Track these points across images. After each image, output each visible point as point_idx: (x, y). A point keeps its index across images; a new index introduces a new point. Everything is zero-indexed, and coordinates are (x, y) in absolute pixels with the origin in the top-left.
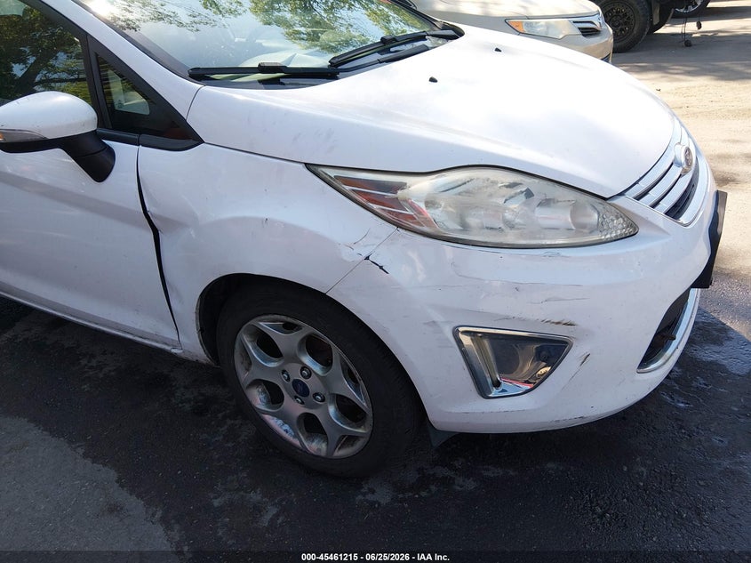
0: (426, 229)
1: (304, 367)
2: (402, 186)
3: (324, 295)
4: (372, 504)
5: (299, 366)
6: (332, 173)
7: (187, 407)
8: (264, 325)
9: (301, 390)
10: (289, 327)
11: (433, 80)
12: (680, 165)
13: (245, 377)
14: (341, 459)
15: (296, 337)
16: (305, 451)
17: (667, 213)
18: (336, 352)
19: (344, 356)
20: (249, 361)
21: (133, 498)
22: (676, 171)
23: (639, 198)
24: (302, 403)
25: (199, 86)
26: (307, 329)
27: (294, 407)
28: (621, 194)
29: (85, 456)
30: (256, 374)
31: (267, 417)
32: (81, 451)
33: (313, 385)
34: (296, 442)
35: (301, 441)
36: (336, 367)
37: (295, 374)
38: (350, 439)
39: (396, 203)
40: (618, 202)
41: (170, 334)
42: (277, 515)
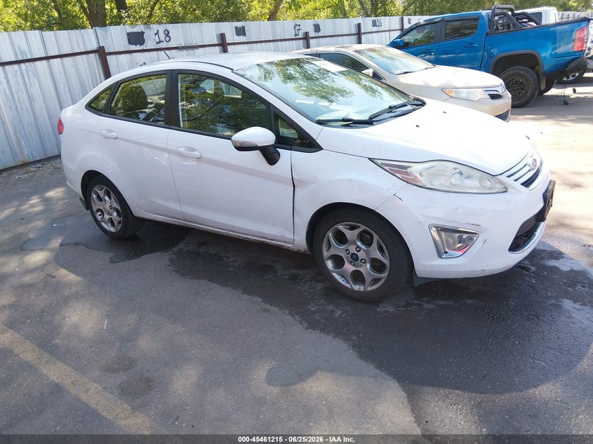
0: (419, 184)
1: (358, 247)
2: (410, 167)
3: (374, 211)
4: (385, 312)
5: (355, 247)
6: (380, 162)
7: (286, 277)
8: (341, 227)
9: (354, 258)
10: (352, 228)
11: (417, 126)
12: (529, 166)
13: (326, 254)
14: (371, 291)
15: (357, 232)
16: (352, 290)
17: (522, 184)
18: (376, 237)
19: (379, 239)
20: (329, 246)
21: (273, 307)
22: (527, 168)
23: (509, 177)
24: (354, 265)
25: (322, 127)
26: (363, 227)
27: (349, 267)
28: (501, 174)
29: (243, 293)
30: (333, 252)
31: (334, 274)
32: (241, 291)
33: (361, 255)
34: (348, 286)
35: (351, 286)
36: (375, 245)
37: (353, 249)
38: (376, 280)
39: (407, 173)
40: (499, 177)
41: (289, 236)
42: (342, 314)
